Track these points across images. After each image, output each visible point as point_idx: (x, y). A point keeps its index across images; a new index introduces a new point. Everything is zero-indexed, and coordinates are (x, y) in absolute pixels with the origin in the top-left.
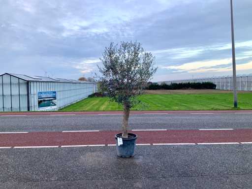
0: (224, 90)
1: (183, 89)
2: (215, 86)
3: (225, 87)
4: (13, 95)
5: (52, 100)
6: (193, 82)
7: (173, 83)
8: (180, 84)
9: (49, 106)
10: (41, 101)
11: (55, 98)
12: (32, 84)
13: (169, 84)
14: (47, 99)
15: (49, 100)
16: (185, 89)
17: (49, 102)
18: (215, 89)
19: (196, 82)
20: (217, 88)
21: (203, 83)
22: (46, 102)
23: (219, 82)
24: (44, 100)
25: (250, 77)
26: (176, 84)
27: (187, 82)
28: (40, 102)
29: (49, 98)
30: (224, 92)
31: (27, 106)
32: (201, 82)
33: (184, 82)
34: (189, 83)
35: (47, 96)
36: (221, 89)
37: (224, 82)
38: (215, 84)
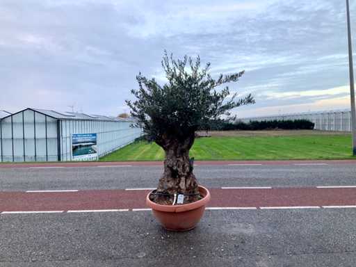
0: (325, 131)
1: (268, 130)
2: (313, 125)
3: (327, 127)
4: (38, 139)
5: (91, 145)
6: (281, 119)
7: (252, 120)
8: (262, 122)
9: (87, 153)
10: (76, 147)
11: (95, 142)
12: (64, 123)
13: (247, 122)
14: (84, 144)
15: (88, 146)
16: (270, 130)
17: (86, 148)
18: (312, 129)
19: (286, 119)
20: (315, 128)
21: (295, 121)
22: (82, 148)
23: (319, 120)
24: (80, 146)
26: (257, 122)
27: (273, 120)
28: (75, 149)
29: (87, 142)
30: (325, 133)
31: (57, 154)
32: (293, 119)
33: (268, 120)
34: (275, 121)
35: (84, 140)
36: (321, 129)
37: (325, 120)
38: (313, 122)
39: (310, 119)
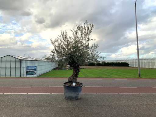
1: (110, 66)
2: (129, 65)
3: (134, 65)
4: (12, 68)
5: (34, 71)
6: (115, 62)
8: (107, 63)
11: (36, 70)
17: (32, 72)
18: (129, 66)
19: (117, 62)
20: (130, 66)
21: (121, 63)
23: (131, 63)
24: (30, 71)
25: (149, 59)
27: (112, 62)
28: (27, 72)
30: (133, 68)
33: (110, 62)
35: (31, 69)
36: (132, 66)
37: (134, 63)
38: (129, 63)
39: (127, 62)
